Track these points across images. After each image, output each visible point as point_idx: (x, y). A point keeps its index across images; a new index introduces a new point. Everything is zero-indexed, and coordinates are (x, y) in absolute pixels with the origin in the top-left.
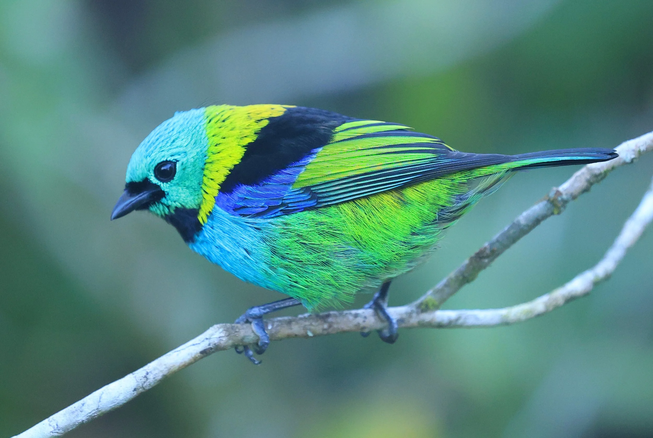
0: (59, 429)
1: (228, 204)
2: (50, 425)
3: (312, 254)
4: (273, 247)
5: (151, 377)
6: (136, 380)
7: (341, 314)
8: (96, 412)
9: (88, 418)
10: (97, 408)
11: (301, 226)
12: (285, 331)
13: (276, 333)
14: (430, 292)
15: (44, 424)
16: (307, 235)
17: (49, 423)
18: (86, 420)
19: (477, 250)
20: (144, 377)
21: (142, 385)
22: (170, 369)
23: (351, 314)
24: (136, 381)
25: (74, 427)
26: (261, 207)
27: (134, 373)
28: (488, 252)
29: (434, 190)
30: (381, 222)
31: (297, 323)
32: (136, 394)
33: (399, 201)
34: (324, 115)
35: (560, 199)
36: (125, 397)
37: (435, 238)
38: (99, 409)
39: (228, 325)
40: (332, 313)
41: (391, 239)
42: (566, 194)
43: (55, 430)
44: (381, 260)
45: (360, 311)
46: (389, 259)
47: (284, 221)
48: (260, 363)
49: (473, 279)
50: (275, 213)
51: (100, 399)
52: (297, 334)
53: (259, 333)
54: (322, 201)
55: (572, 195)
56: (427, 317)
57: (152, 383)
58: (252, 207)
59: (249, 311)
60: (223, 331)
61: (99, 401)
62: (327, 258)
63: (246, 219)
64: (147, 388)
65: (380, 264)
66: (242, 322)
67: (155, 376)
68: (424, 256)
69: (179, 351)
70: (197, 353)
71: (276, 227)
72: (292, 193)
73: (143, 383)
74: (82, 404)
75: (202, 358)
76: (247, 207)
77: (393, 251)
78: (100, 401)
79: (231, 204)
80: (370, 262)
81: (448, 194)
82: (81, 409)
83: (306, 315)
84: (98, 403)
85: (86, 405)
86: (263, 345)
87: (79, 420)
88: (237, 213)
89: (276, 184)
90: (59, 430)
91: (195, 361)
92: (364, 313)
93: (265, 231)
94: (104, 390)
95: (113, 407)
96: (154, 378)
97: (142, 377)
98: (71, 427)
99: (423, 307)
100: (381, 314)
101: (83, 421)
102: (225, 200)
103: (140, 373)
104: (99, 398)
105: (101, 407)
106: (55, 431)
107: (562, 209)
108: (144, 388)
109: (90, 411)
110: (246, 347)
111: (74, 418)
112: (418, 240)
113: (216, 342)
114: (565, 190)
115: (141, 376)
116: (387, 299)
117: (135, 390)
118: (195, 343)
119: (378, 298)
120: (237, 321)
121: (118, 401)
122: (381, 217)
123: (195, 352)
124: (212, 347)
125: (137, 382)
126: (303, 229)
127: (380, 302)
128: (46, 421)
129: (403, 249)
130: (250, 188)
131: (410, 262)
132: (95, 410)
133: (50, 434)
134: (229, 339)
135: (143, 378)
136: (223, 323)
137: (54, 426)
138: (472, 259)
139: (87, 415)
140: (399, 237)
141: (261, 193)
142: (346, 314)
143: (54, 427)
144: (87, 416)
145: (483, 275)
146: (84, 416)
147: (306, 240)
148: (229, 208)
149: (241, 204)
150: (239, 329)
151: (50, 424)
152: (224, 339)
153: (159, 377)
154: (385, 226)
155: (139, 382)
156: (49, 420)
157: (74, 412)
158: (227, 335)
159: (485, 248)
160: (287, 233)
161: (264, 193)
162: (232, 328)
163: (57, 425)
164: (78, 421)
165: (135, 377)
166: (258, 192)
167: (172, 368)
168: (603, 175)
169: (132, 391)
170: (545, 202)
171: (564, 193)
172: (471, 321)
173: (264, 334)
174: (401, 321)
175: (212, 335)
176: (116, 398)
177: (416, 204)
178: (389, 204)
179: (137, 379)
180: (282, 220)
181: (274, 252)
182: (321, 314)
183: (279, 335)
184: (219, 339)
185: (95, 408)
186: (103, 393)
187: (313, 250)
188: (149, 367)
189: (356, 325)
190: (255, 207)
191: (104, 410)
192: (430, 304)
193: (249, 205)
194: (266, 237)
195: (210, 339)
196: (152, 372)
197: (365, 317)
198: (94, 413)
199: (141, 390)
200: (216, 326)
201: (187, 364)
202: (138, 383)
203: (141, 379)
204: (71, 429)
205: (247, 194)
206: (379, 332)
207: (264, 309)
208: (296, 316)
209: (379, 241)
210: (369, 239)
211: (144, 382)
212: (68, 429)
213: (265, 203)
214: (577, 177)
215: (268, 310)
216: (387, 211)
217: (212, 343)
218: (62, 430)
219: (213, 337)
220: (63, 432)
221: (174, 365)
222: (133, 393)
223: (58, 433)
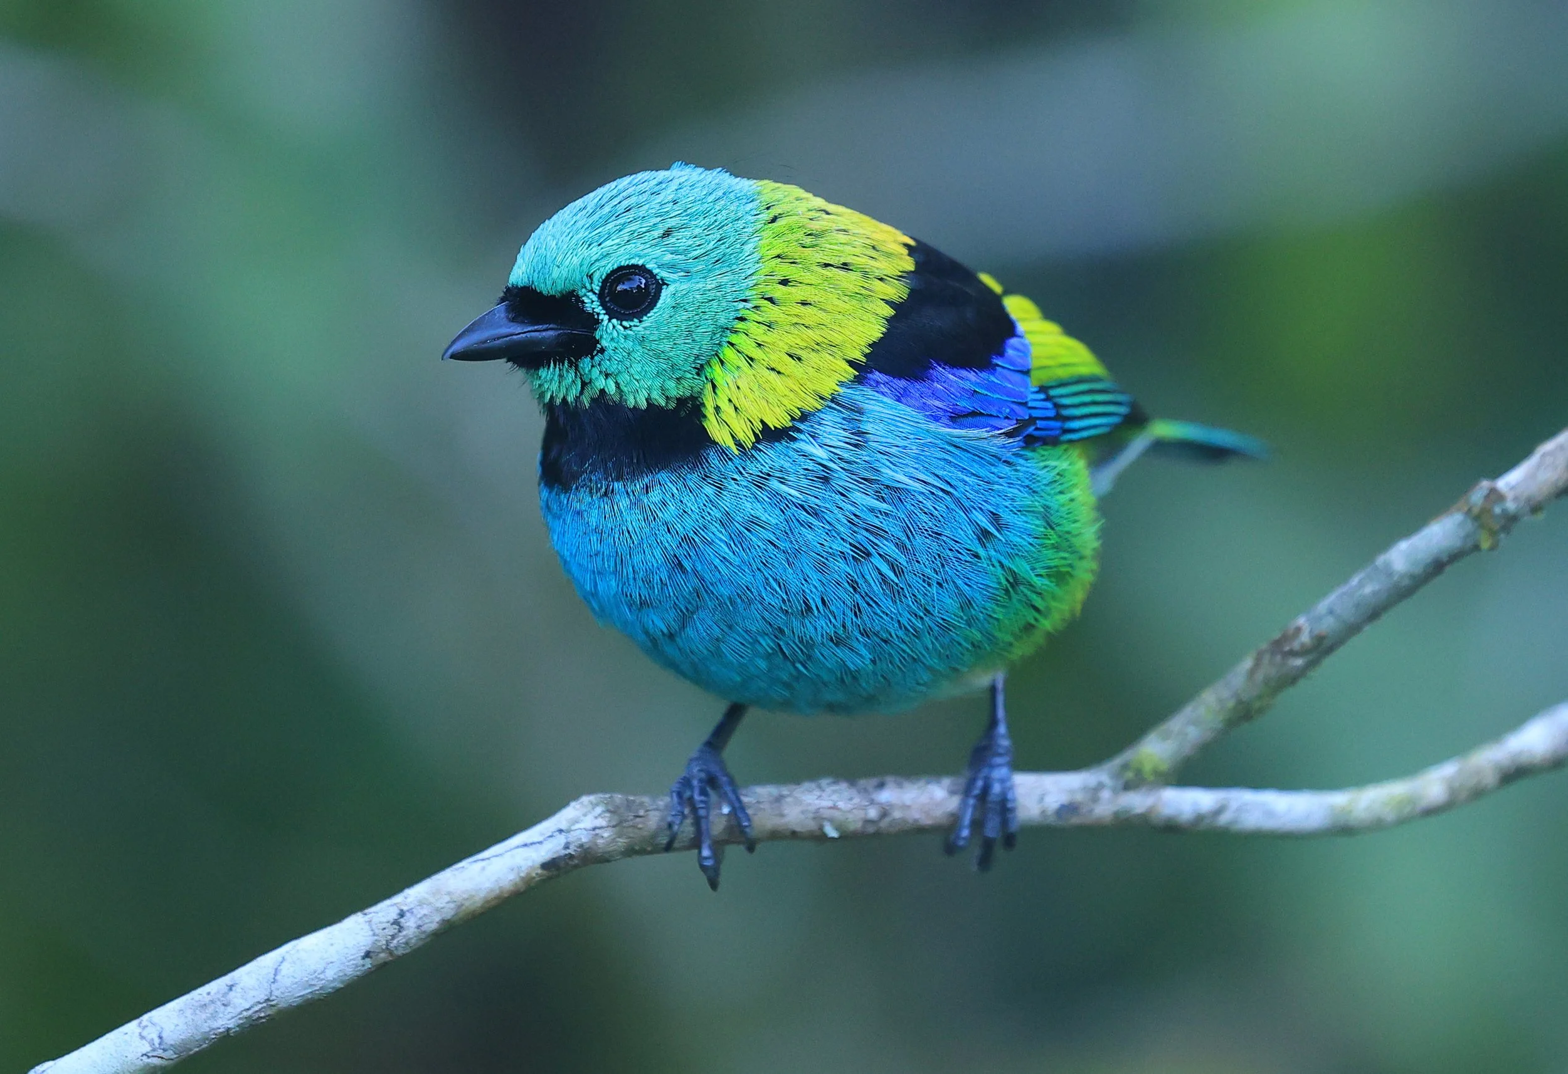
0: (166, 1047)
2: (142, 1037)
5: (410, 923)
6: (373, 930)
7: (913, 785)
8: (262, 1008)
9: (241, 1022)
10: (266, 998)
12: (766, 820)
15: (126, 1034)
17: (139, 1030)
18: (238, 1029)
19: (1274, 635)
20: (393, 924)
21: (388, 942)
22: (462, 905)
24: (371, 933)
25: (204, 1046)
27: (366, 911)
28: (1305, 638)
31: (798, 801)
32: (368, 966)
35: (1497, 510)
36: (340, 973)
38: (272, 1000)
39: (618, 797)
40: (890, 778)
42: (1516, 499)
43: (154, 1050)
49: (1262, 709)
51: (275, 975)
52: (798, 829)
55: (1529, 499)
56: (1138, 801)
57: (412, 938)
60: (604, 812)
61: (272, 981)
64: (400, 952)
67: (420, 923)
70: (533, 868)
73: (390, 938)
74: (227, 986)
75: (544, 880)
78: (275, 981)
82: (222, 1000)
83: (824, 780)
84: (270, 985)
85: (237, 989)
87: (219, 1028)
90: (165, 1050)
91: (528, 888)
94: (287, 952)
95: (310, 997)
96: (419, 927)
97: (388, 922)
98: (197, 1044)
99: (1131, 775)
101: (229, 1029)
103: (384, 911)
104: (274, 972)
105: (277, 997)
106: (155, 1054)
107: (1503, 536)
108: (391, 953)
109: (247, 1006)
111: (206, 1022)
113: (584, 839)
114: (1513, 488)
115: (385, 920)
117: (367, 955)
118: (530, 841)
121: (319, 984)
123: (530, 863)
124: (573, 853)
125: (374, 935)
128: (132, 1027)
132: (260, 1003)
133: (142, 1060)
134: (620, 835)
135: (388, 925)
136: (604, 791)
137: (153, 1040)
138: (1261, 655)
139: (241, 1016)
142: (928, 783)
143: (152, 1043)
144: (240, 1019)
146: (233, 1018)
150: (647, 810)
151: (145, 1033)
152: (606, 834)
153: (432, 925)
155: (377, 936)
156: (140, 1023)
157: (205, 1005)
158: (614, 823)
159: (1299, 630)
162: (629, 805)
163: (160, 1037)
164: (213, 1029)
165: (370, 921)
167: (467, 904)
169: (360, 958)
170: (1462, 519)
171: (1510, 496)
172: (1251, 821)
174: (1069, 809)
175: (576, 821)
176: (316, 974)
179: (374, 927)
184: (593, 832)
185: (262, 997)
186: (284, 959)
188: (407, 897)
191: (283, 1005)
192: (1148, 773)
195: (568, 831)
196: (414, 911)
198: (260, 1011)
199: (382, 955)
200: (585, 799)
201: (507, 896)
203: (384, 929)
204: (197, 1049)
211: (393, 937)
212: (189, 1049)
214: (1544, 455)
217: (573, 842)
218: (172, 1052)
219: (577, 826)
220: (175, 1056)
221: (472, 896)
222: (361, 962)
223: (162, 1058)
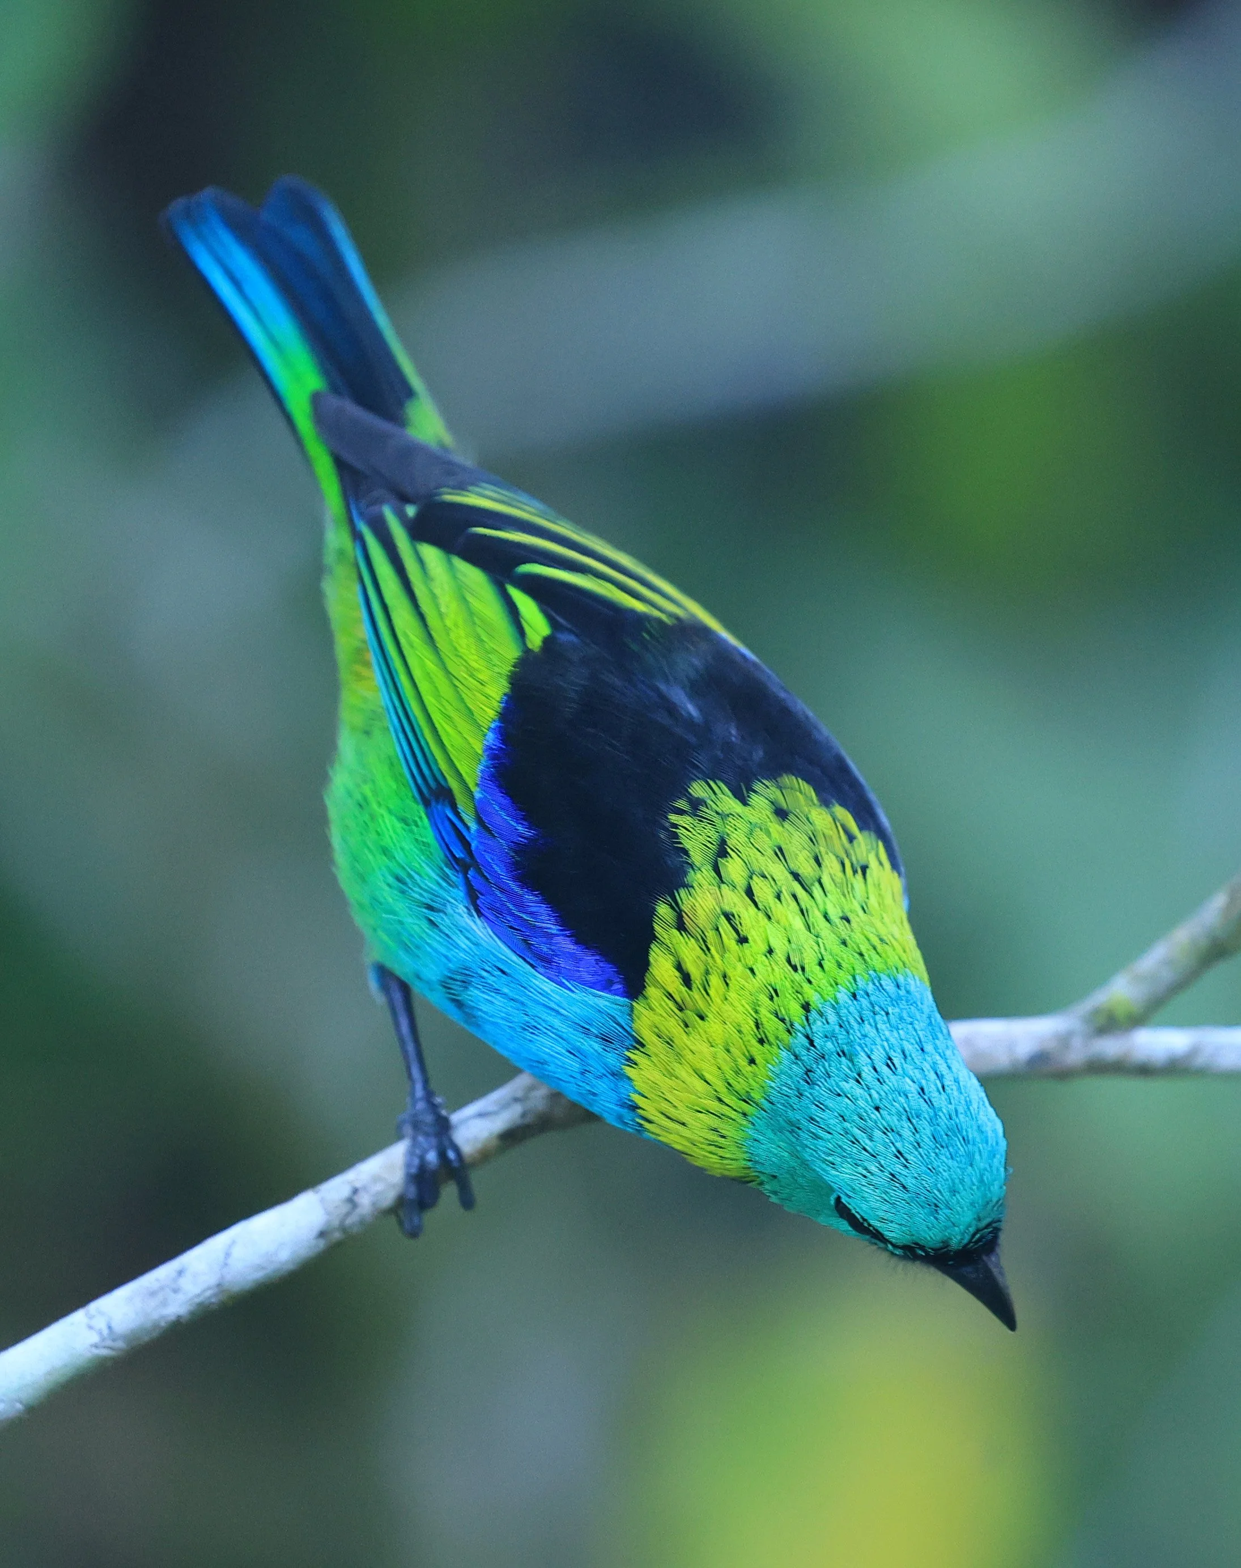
0: (115, 1337)
5: (365, 1201)
6: (324, 1208)
8: (216, 1293)
9: (193, 1308)
10: (217, 1282)
14: (1122, 980)
15: (72, 1324)
17: (86, 1319)
18: (189, 1315)
20: (347, 1201)
21: (341, 1223)
24: (324, 1211)
25: (155, 1334)
27: (317, 1188)
32: (322, 1246)
36: (292, 1255)
38: (224, 1285)
43: (103, 1339)
51: (226, 1258)
57: (366, 1215)
61: (223, 1264)
64: (354, 1230)
67: (373, 1200)
70: (489, 1138)
73: (344, 1216)
74: (175, 1271)
75: (500, 1150)
78: (226, 1264)
82: (171, 1284)
84: (222, 1271)
85: (187, 1274)
87: (170, 1316)
90: (114, 1340)
91: (483, 1158)
94: (239, 1233)
95: (261, 1279)
96: (374, 1204)
97: (341, 1199)
98: (147, 1332)
99: (1102, 1021)
101: (179, 1317)
103: (335, 1188)
104: (223, 1255)
105: (229, 1281)
106: (104, 1344)
108: (345, 1232)
109: (198, 1292)
111: (156, 1310)
113: (542, 1106)
115: (338, 1198)
117: (322, 1234)
118: (484, 1111)
121: (272, 1266)
123: (485, 1134)
124: (529, 1121)
125: (327, 1213)
128: (78, 1317)
132: (210, 1288)
133: (90, 1351)
135: (342, 1202)
137: (101, 1329)
139: (192, 1302)
143: (100, 1333)
144: (191, 1305)
146: (182, 1305)
151: (94, 1323)
153: (387, 1201)
155: (331, 1214)
156: (89, 1311)
157: (152, 1292)
163: (110, 1327)
164: (164, 1317)
165: (321, 1199)
169: (313, 1238)
172: (1226, 1061)
174: (1038, 1058)
175: (531, 1088)
176: (269, 1257)
179: (327, 1205)
185: (212, 1280)
186: (234, 1242)
188: (358, 1173)
191: (236, 1289)
192: (1121, 1014)
195: (524, 1099)
196: (366, 1187)
198: (210, 1296)
199: (337, 1234)
202: (330, 1217)
203: (337, 1207)
204: (147, 1338)
211: (347, 1215)
212: (140, 1338)
217: (530, 1111)
218: (121, 1342)
219: (532, 1094)
220: (126, 1346)
222: (314, 1242)
223: (111, 1348)
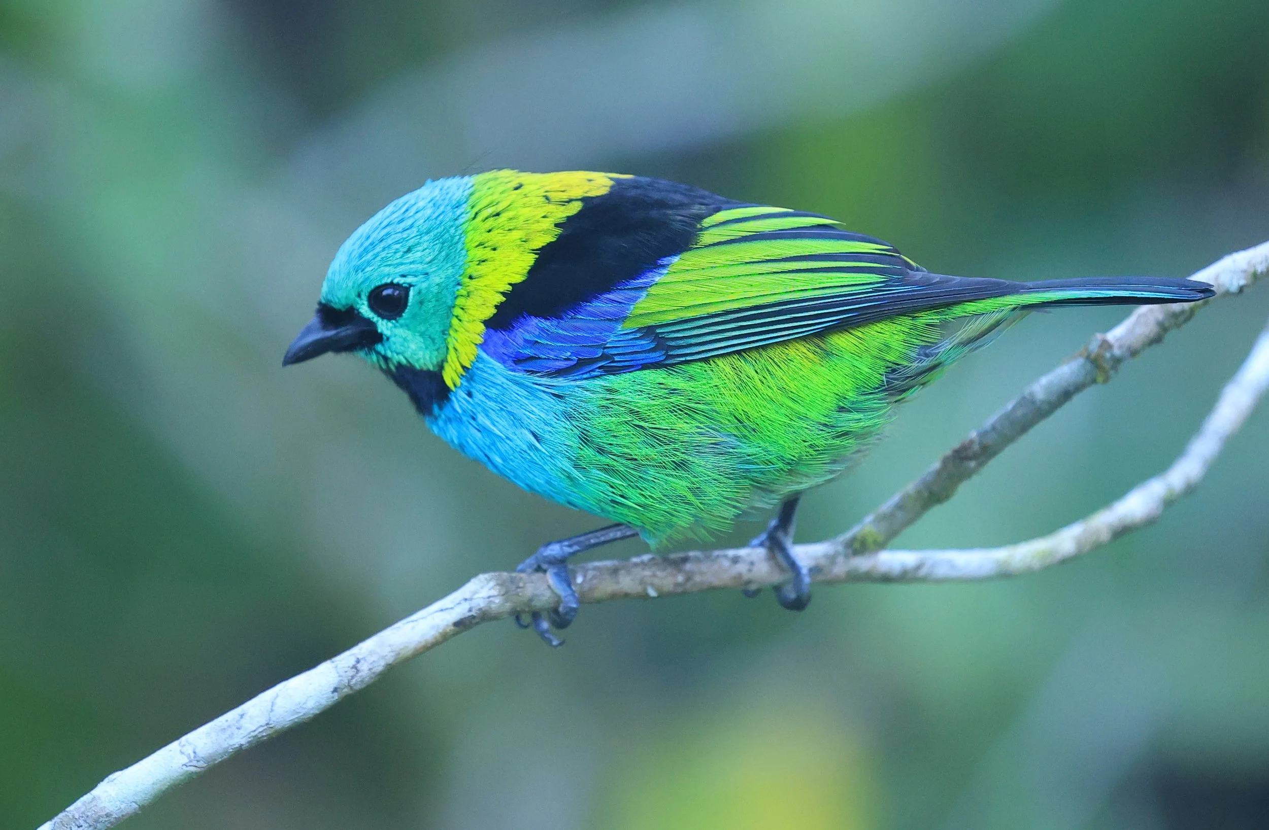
0: (198, 759)
1: (505, 352)
2: (182, 753)
3: (654, 447)
4: (585, 430)
5: (364, 667)
6: (338, 673)
7: (708, 557)
8: (266, 729)
10: (267, 722)
11: (639, 395)
12: (607, 587)
13: (591, 590)
14: (869, 519)
15: (171, 751)
16: (646, 412)
17: (179, 748)
18: (248, 745)
19: (956, 445)
20: (352, 668)
21: (349, 682)
22: (399, 654)
23: (726, 556)
24: (338, 675)
25: (225, 757)
26: (565, 359)
27: (334, 659)
28: (976, 447)
29: (881, 333)
30: (785, 386)
31: (629, 572)
32: (337, 698)
33: (817, 350)
34: (681, 193)
35: (1108, 355)
36: (317, 704)
37: (879, 419)
38: (271, 724)
39: (505, 575)
40: (691, 554)
41: (802, 419)
42: (1120, 347)
43: (191, 761)
44: (782, 456)
45: (743, 552)
46: (796, 455)
47: (608, 385)
48: (561, 644)
49: (947, 497)
50: (589, 372)
51: (272, 706)
52: (629, 591)
53: (561, 590)
54: (676, 353)
55: (1129, 348)
56: (863, 563)
57: (366, 677)
58: (548, 359)
59: (542, 549)
60: (495, 585)
61: (270, 710)
62: (683, 456)
63: (535, 378)
64: (358, 687)
65: (780, 465)
66: (529, 570)
67: (371, 666)
68: (859, 451)
69: (416, 621)
70: (447, 625)
71: (591, 395)
72: (622, 336)
73: (350, 678)
74: (239, 715)
75: (455, 634)
76: (540, 358)
77: (805, 441)
78: (272, 710)
79: (511, 350)
80: (762, 459)
81: (905, 341)
82: (236, 724)
83: (646, 557)
84: (269, 714)
85: (246, 717)
86: (567, 613)
87: (235, 745)
88: (520, 368)
89: (594, 319)
90: (198, 761)
91: (444, 638)
92: (749, 555)
93: (571, 400)
94: (279, 691)
95: (296, 720)
96: (370, 669)
97: (349, 667)
98: (220, 756)
99: (857, 545)
100: (780, 558)
101: (241, 745)
102: (500, 342)
103: (345, 659)
104: (270, 704)
105: (274, 721)
106: (191, 764)
107: (1112, 372)
108: (352, 687)
109: (254, 728)
110: (536, 616)
111: (225, 741)
112: (850, 422)
113: (482, 604)
114: (1117, 340)
115: (347, 665)
116: (792, 529)
117: (335, 690)
118: (444, 608)
119: (776, 528)
120: (520, 567)
121: (304, 711)
122: (784, 378)
123: (445, 623)
124: (475, 615)
125: (340, 676)
126: (641, 402)
127: (780, 535)
128: (174, 746)
129: (823, 437)
130: (545, 324)
131: (834, 462)
132: (261, 726)
133: (182, 769)
134: (506, 601)
135: (349, 669)
136: (494, 570)
137: (189, 754)
138: (946, 461)
139: (250, 736)
140: (813, 415)
141: (565, 333)
142: (718, 556)
143: (189, 756)
144: (249, 738)
145: (964, 489)
146: (242, 738)
147: (645, 420)
148: (506, 358)
149: (528, 352)
150: (525, 583)
151: (182, 751)
152: (497, 600)
153: (380, 667)
154: (791, 395)
155: (342, 676)
156: (180, 743)
157: (224, 729)
158: (502, 593)
159: (971, 442)
160: (612, 408)
161: (570, 335)
162: (512, 580)
163: (195, 753)
164: (231, 746)
165: (336, 667)
166: (561, 332)
167: (403, 652)
168: (1188, 313)
169: (330, 693)
170: (1081, 361)
171: (1116, 345)
172: (942, 571)
173: (569, 592)
174: (815, 570)
175: (475, 593)
176: (300, 705)
177: (847, 356)
178: (800, 354)
179: (340, 671)
180: (603, 384)
181: (585, 439)
182: (673, 556)
183: (597, 594)
184: (488, 600)
185: (263, 722)
186: (277, 696)
187: (658, 439)
188: (360, 650)
189: (735, 578)
190: (553, 359)
191: (278, 727)
192: (870, 540)
193: (544, 355)
194: (572, 412)
195: (471, 599)
196: (367, 658)
197: (752, 563)
198: (262, 732)
199: (346, 690)
200: (482, 577)
201: (429, 645)
202: (341, 678)
203: (346, 672)
204: (220, 760)
205: (540, 335)
206: (777, 588)
207: (570, 546)
208: (627, 559)
209: (779, 422)
210: (762, 417)
211: (353, 677)
212: (215, 760)
213: (572, 353)
214: (1140, 316)
215: (576, 548)
216: (794, 367)
217: (474, 607)
218: (203, 762)
219: (477, 596)
220: (206, 765)
221: (406, 647)
222: (331, 695)
223: (196, 767)
